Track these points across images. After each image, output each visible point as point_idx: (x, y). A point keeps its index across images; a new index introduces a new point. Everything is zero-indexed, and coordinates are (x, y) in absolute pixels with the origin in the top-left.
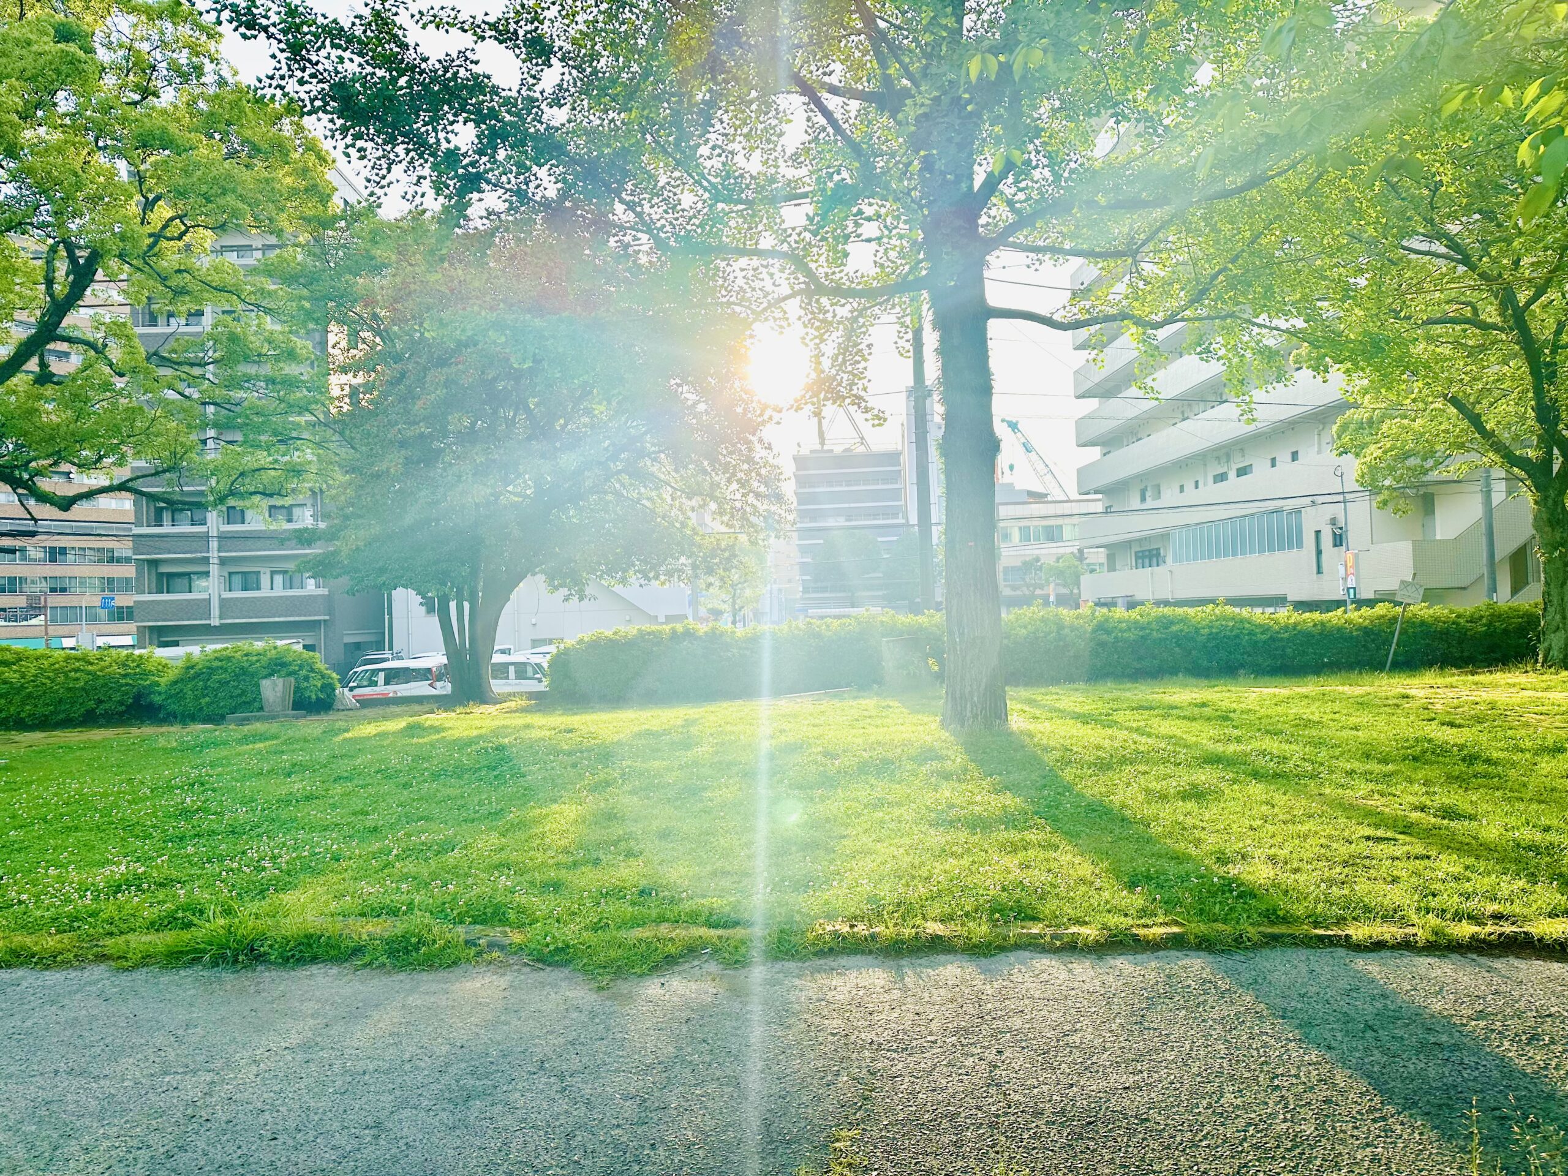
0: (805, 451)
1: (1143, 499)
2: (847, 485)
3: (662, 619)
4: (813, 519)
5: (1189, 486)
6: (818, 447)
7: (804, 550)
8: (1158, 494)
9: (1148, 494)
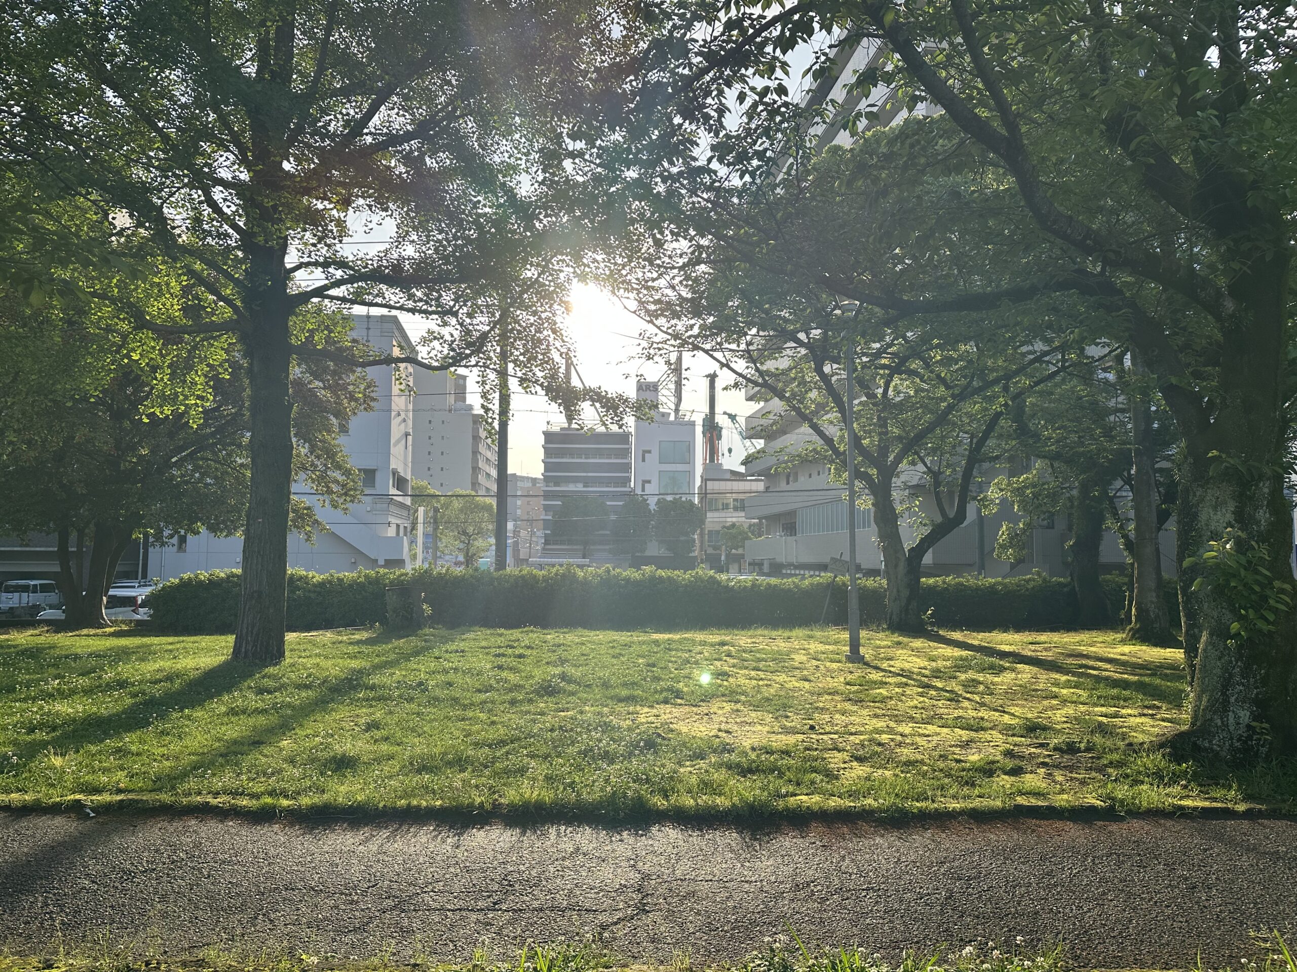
0: (556, 429)
1: (788, 483)
2: (586, 458)
3: (381, 562)
4: (557, 484)
5: (815, 475)
6: (566, 425)
7: (547, 508)
8: (796, 480)
9: (791, 479)
